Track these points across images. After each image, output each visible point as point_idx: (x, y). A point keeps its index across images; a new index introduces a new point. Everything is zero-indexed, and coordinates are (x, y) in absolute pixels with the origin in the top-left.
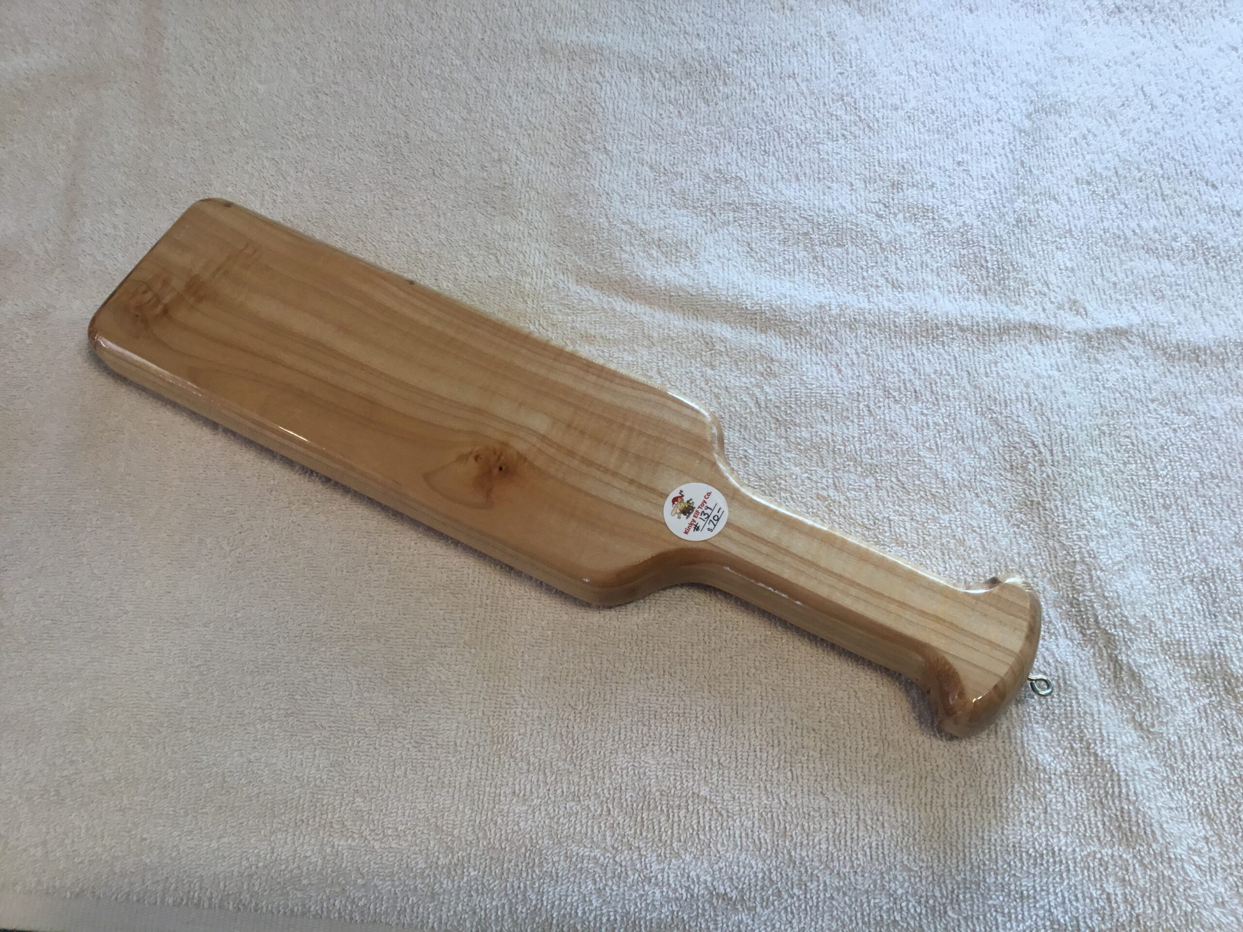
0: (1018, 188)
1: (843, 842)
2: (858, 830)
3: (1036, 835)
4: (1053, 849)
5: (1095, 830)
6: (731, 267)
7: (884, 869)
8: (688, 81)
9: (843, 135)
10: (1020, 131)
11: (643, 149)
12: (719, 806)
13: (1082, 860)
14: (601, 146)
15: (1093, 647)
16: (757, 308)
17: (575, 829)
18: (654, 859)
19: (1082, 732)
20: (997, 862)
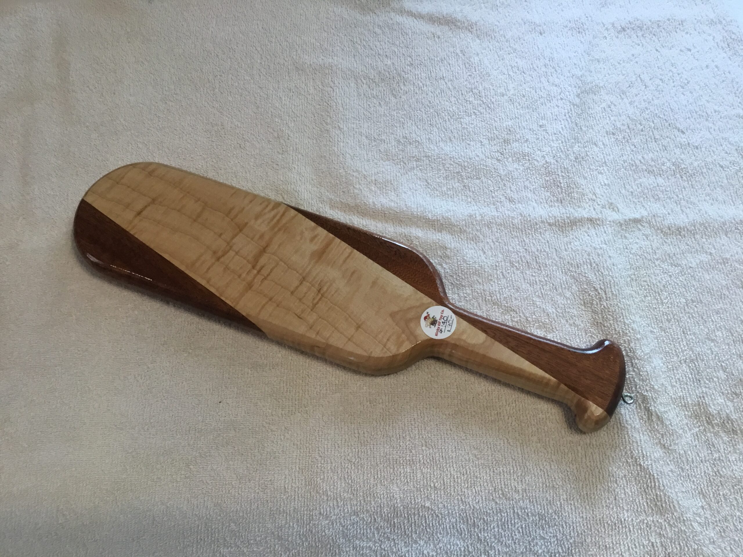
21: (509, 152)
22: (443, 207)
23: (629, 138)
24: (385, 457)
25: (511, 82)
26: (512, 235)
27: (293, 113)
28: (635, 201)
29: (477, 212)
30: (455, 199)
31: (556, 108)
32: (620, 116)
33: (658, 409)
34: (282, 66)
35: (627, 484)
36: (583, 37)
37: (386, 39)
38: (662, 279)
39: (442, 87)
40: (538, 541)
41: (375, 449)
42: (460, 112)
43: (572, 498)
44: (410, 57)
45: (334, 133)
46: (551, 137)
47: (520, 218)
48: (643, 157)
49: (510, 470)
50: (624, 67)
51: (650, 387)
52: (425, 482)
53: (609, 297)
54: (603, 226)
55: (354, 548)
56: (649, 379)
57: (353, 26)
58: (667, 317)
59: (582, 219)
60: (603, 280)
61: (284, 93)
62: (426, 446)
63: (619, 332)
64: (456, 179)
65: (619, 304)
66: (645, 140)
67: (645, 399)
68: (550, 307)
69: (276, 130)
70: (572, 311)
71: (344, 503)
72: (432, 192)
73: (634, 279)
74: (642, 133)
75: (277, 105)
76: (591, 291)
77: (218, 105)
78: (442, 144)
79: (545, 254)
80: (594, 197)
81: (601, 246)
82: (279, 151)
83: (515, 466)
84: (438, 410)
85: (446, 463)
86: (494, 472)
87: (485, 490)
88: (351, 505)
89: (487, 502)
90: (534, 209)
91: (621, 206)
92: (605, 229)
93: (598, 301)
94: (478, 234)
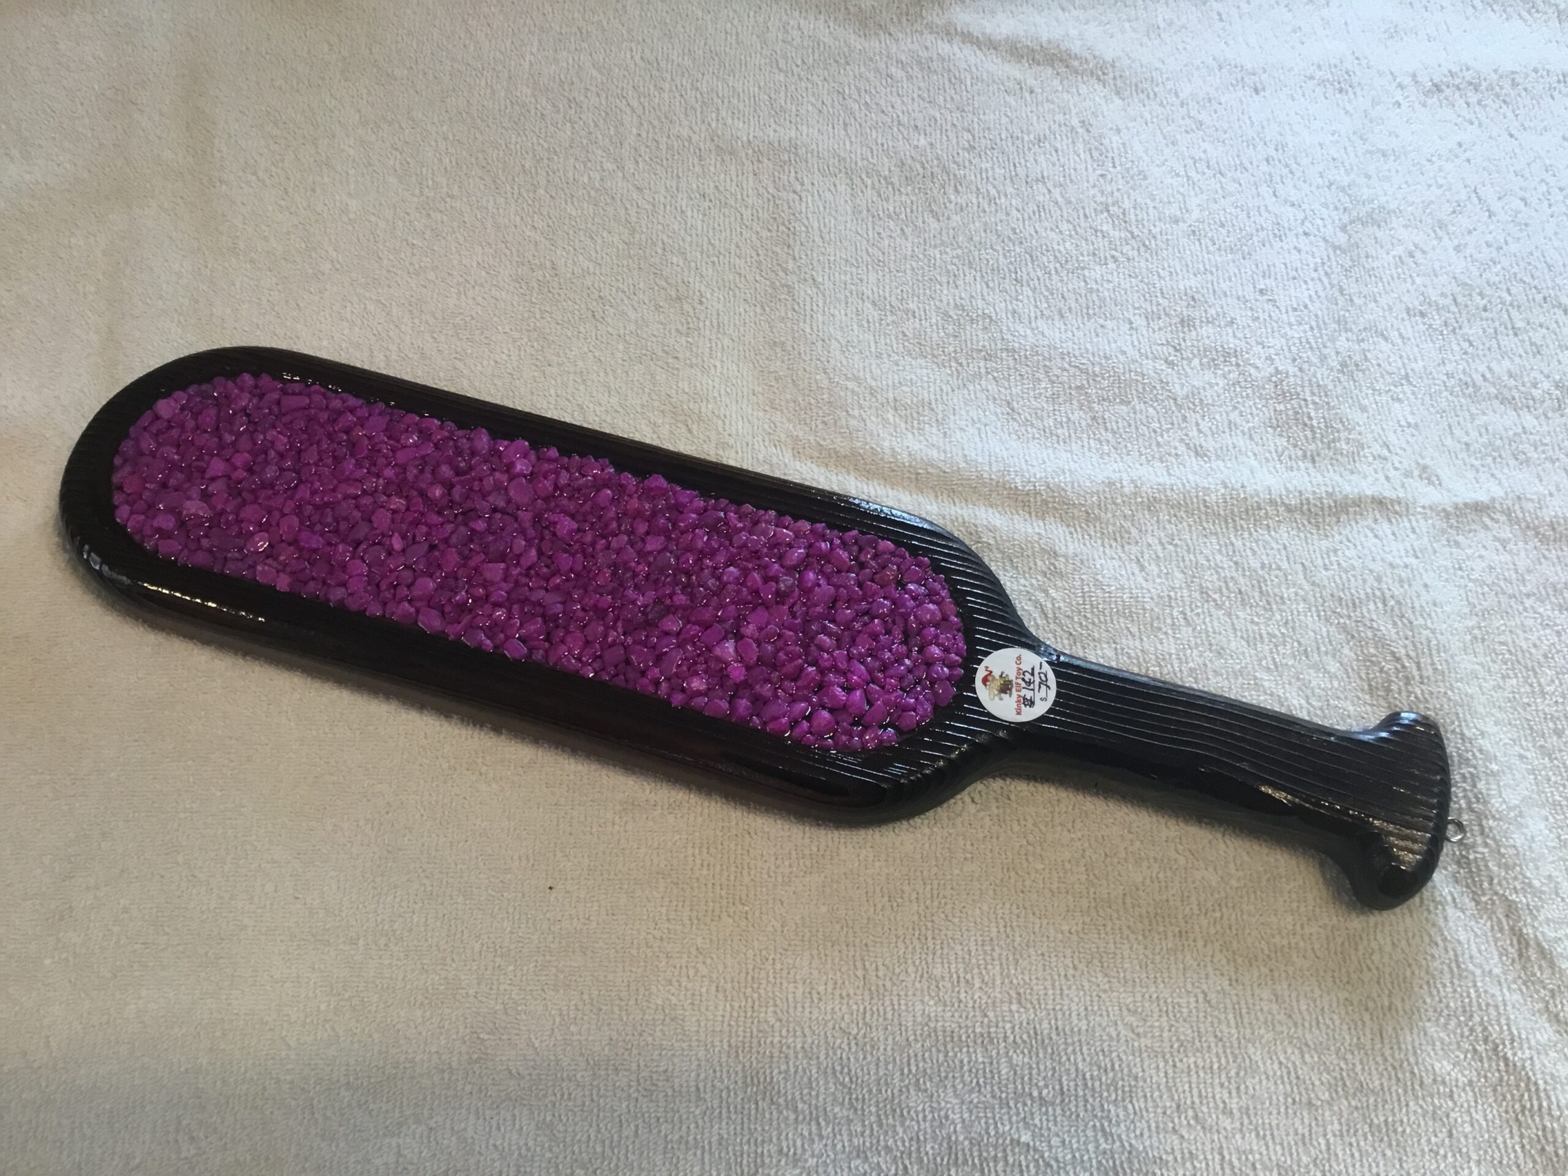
21: (1193, 346)
22: (1048, 464)
23: (1456, 325)
24: (927, 1025)
25: (1192, 193)
26: (1204, 529)
27: (711, 248)
28: (1477, 463)
29: (1125, 476)
30: (1074, 447)
31: (1294, 252)
32: (1436, 276)
33: (1543, 933)
34: (686, 144)
35: (1476, 1102)
36: (1349, 101)
37: (916, 90)
38: (1539, 639)
39: (1041, 198)
41: (903, 1007)
42: (1082, 255)
43: (1352, 1131)
44: (969, 131)
45: (802, 293)
46: (1285, 316)
47: (1223, 491)
48: (1490, 369)
49: (1211, 1062)
50: (1440, 169)
51: (1523, 882)
52: (1020, 1087)
53: (1428, 678)
54: (1407, 515)
56: (1520, 866)
57: (843, 61)
58: (1555, 724)
59: (1360, 499)
60: (1414, 637)
61: (691, 203)
62: (1019, 1002)
64: (1075, 402)
65: (1449, 693)
66: (1492, 331)
67: (1511, 909)
68: (1294, 694)
69: (673, 282)
70: (1342, 704)
71: (833, 1129)
72: (1023, 429)
73: (1480, 636)
74: (1484, 315)
75: (676, 228)
76: (1385, 660)
77: (545, 224)
78: (1042, 324)
79: (1281, 574)
80: (1385, 452)
81: (1405, 560)
82: (680, 328)
83: (1222, 1056)
84: (1045, 921)
85: (1066, 1043)
86: (1175, 1066)
87: (1156, 1106)
88: (850, 1135)
89: (1161, 1136)
90: (1252, 473)
91: (1445, 473)
92: (1414, 524)
93: (1401, 684)
94: (1127, 524)
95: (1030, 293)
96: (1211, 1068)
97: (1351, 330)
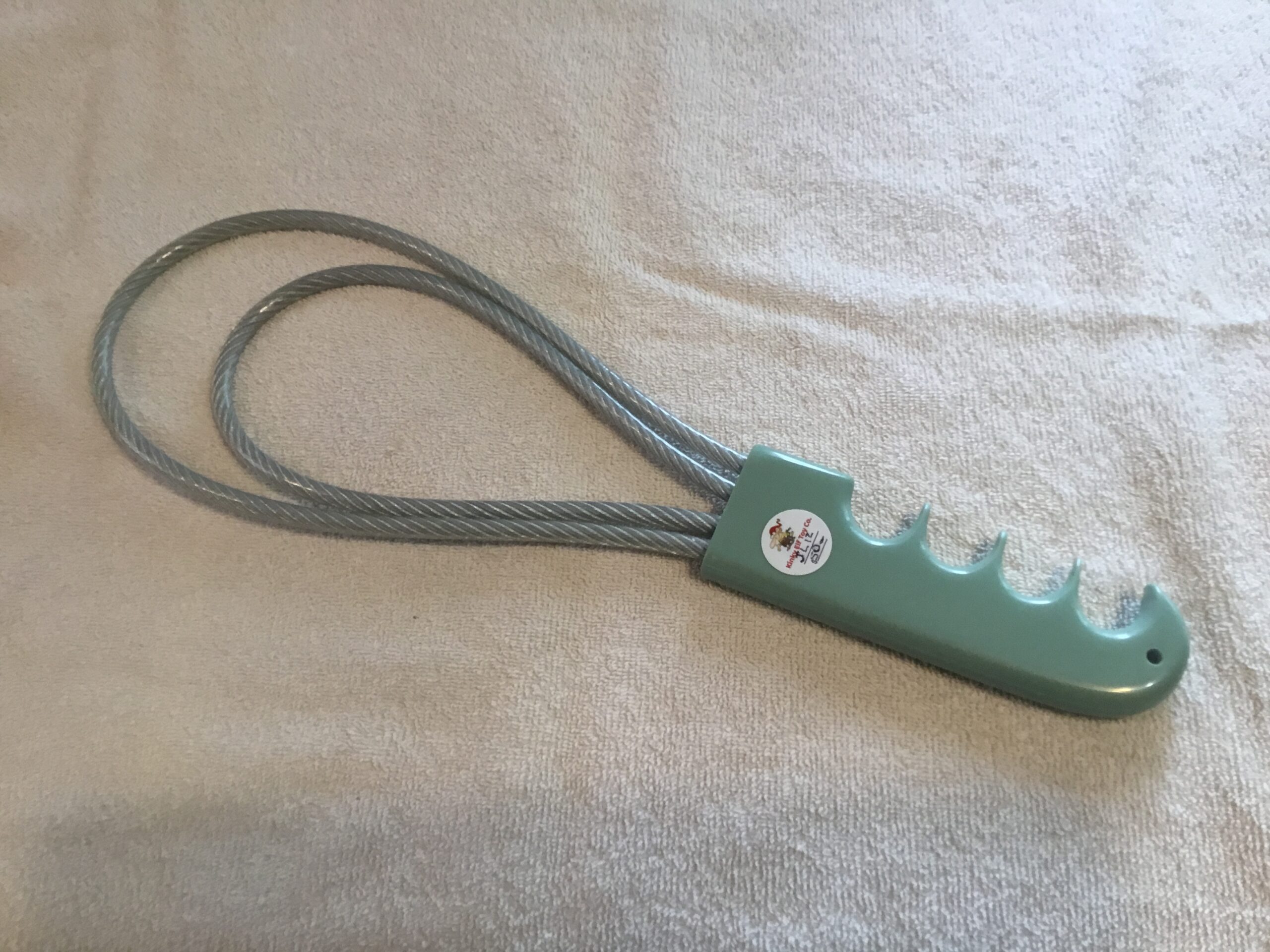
0: (1130, 166)
1: (956, 903)
2: (973, 889)
3: (1170, 894)
4: (1189, 911)
5: (1234, 889)
6: (815, 255)
7: (1003, 934)
8: (761, 45)
9: (934, 107)
10: (1131, 102)
11: (713, 122)
12: (818, 863)
13: (1220, 923)
14: (667, 117)
15: (1230, 683)
16: (846, 301)
17: (659, 886)
18: (748, 920)
19: (1217, 778)
20: (1126, 926)
21: (999, 184)
22: (864, 282)
23: (1235, 171)
24: (723, 747)
25: (1008, 54)
26: (997, 340)
27: (586, 92)
28: (1244, 291)
29: (930, 294)
30: (888, 268)
31: (1096, 106)
32: (1220, 129)
35: (1204, 841)
39: (875, 56)
40: (1018, 938)
41: (704, 732)
42: (908, 104)
43: (1090, 859)
45: (661, 131)
46: (1082, 160)
47: (1016, 309)
48: (1263, 210)
50: (1231, 38)
52: (799, 803)
53: (1188, 473)
54: (1179, 333)
55: (650, 918)
59: (1137, 318)
60: (1177, 437)
61: (572, 53)
62: (805, 733)
63: (1204, 541)
64: (892, 229)
65: (1206, 487)
67: (1249, 675)
68: (1067, 484)
69: (551, 118)
71: (636, 829)
72: (844, 251)
73: (1236, 440)
75: (558, 74)
76: (1151, 458)
77: (448, 70)
78: (868, 162)
79: (1061, 381)
80: (1163, 279)
81: (1174, 371)
82: (554, 156)
83: (979, 788)
85: (843, 770)
86: (936, 794)
87: (917, 827)
88: (650, 835)
89: (920, 854)
90: (1043, 294)
91: (1215, 299)
92: (1184, 340)
93: (1163, 478)
94: (929, 335)
95: (860, 135)
96: (969, 798)
97: (1140, 174)
